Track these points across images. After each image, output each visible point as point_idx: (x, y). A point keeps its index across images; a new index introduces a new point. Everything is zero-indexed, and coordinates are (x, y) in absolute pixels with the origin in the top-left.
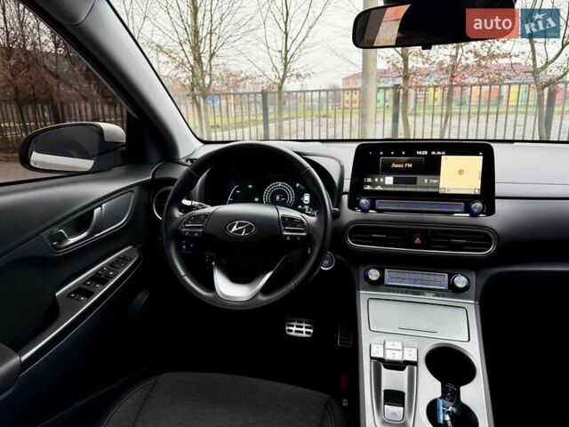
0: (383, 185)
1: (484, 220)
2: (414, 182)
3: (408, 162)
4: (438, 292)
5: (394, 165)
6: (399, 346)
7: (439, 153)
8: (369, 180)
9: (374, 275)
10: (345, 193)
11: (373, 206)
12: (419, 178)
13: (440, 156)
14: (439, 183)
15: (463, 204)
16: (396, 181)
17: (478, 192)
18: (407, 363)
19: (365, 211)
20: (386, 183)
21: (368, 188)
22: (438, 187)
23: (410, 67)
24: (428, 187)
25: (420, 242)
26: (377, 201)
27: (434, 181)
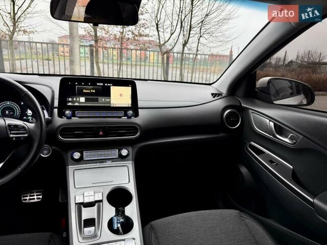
0: (79, 102)
1: (134, 120)
2: (97, 100)
3: (93, 89)
4: (113, 160)
5: (84, 91)
6: (92, 193)
7: (109, 85)
8: (70, 99)
9: (77, 155)
10: (56, 108)
11: (74, 115)
12: (100, 98)
13: (110, 86)
14: (110, 101)
15: (123, 112)
16: (86, 100)
17: (130, 106)
18: (96, 202)
19: (69, 118)
20: (81, 101)
21: (70, 104)
22: (110, 103)
23: (98, 35)
24: (105, 103)
25: (102, 134)
26: (76, 112)
27: (108, 100)
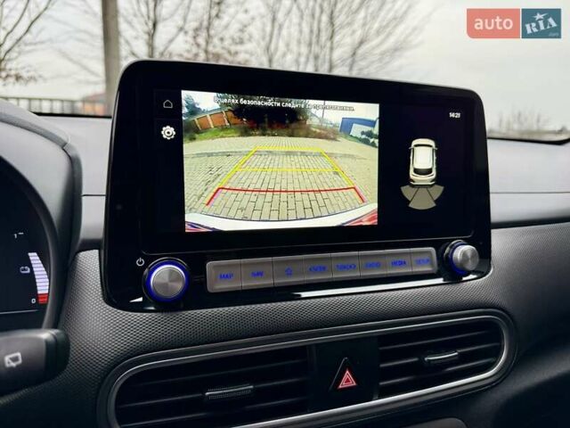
10: (90, 245)
11: (195, 294)
15: (432, 249)
19: (171, 309)
